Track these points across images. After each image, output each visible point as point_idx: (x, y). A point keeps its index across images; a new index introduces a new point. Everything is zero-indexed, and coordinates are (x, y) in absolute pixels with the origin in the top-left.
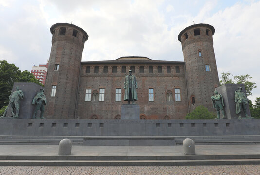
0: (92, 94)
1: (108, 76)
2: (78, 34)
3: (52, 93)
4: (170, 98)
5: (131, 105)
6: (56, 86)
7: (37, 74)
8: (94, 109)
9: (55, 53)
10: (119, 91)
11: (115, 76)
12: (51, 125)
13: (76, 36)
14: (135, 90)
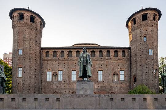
0: (53, 75)
1: (65, 60)
2: (35, 20)
3: (19, 74)
4: (116, 79)
5: (86, 81)
6: (21, 68)
7: (9, 61)
8: (55, 87)
9: (17, 38)
10: (74, 73)
11: (71, 60)
12: (10, 100)
13: (34, 22)
14: (89, 67)
